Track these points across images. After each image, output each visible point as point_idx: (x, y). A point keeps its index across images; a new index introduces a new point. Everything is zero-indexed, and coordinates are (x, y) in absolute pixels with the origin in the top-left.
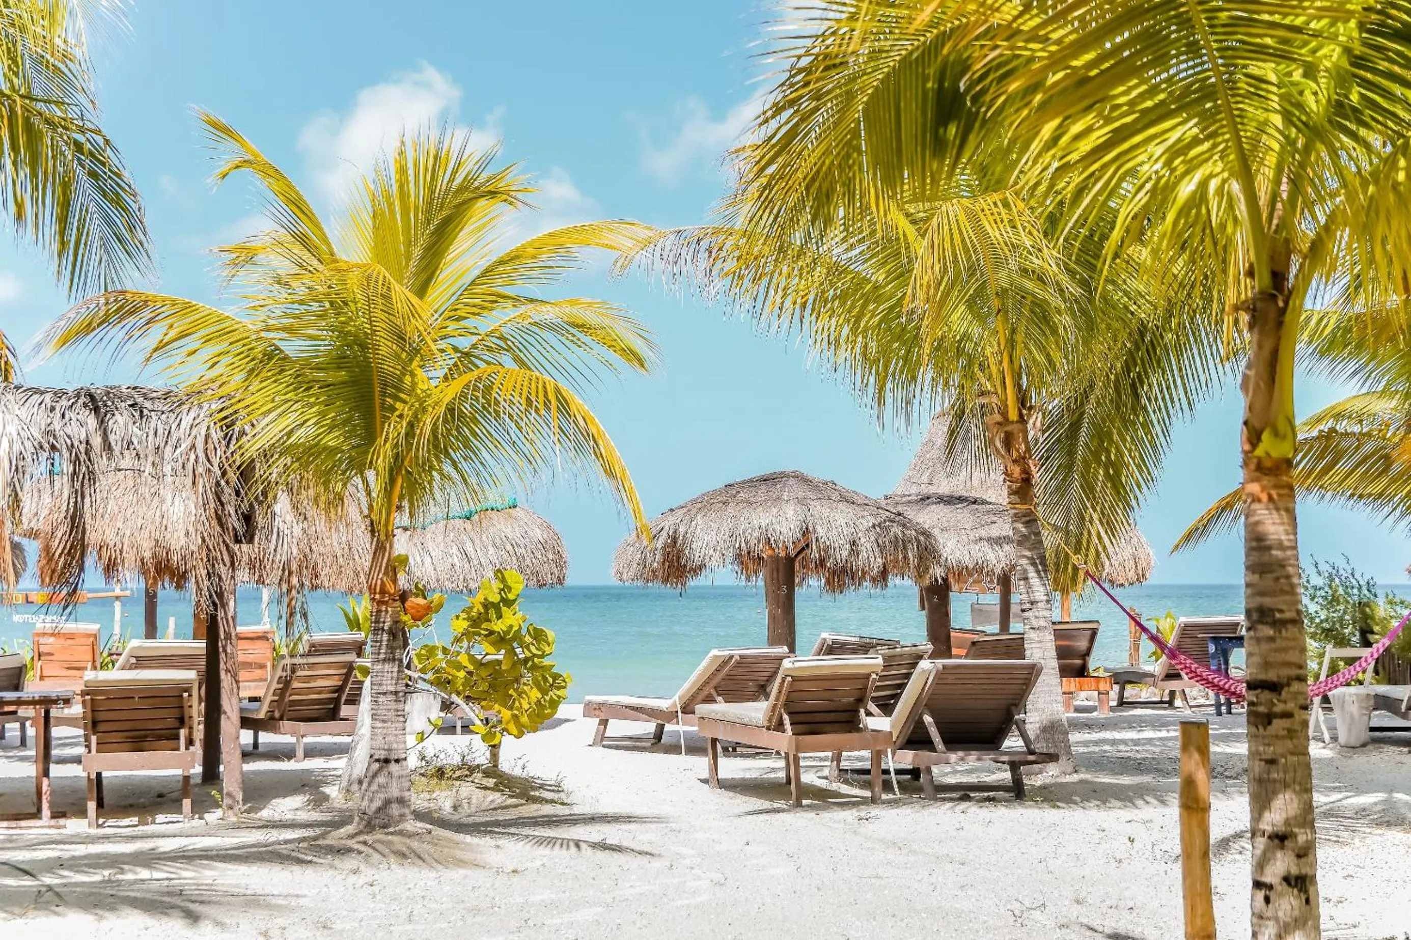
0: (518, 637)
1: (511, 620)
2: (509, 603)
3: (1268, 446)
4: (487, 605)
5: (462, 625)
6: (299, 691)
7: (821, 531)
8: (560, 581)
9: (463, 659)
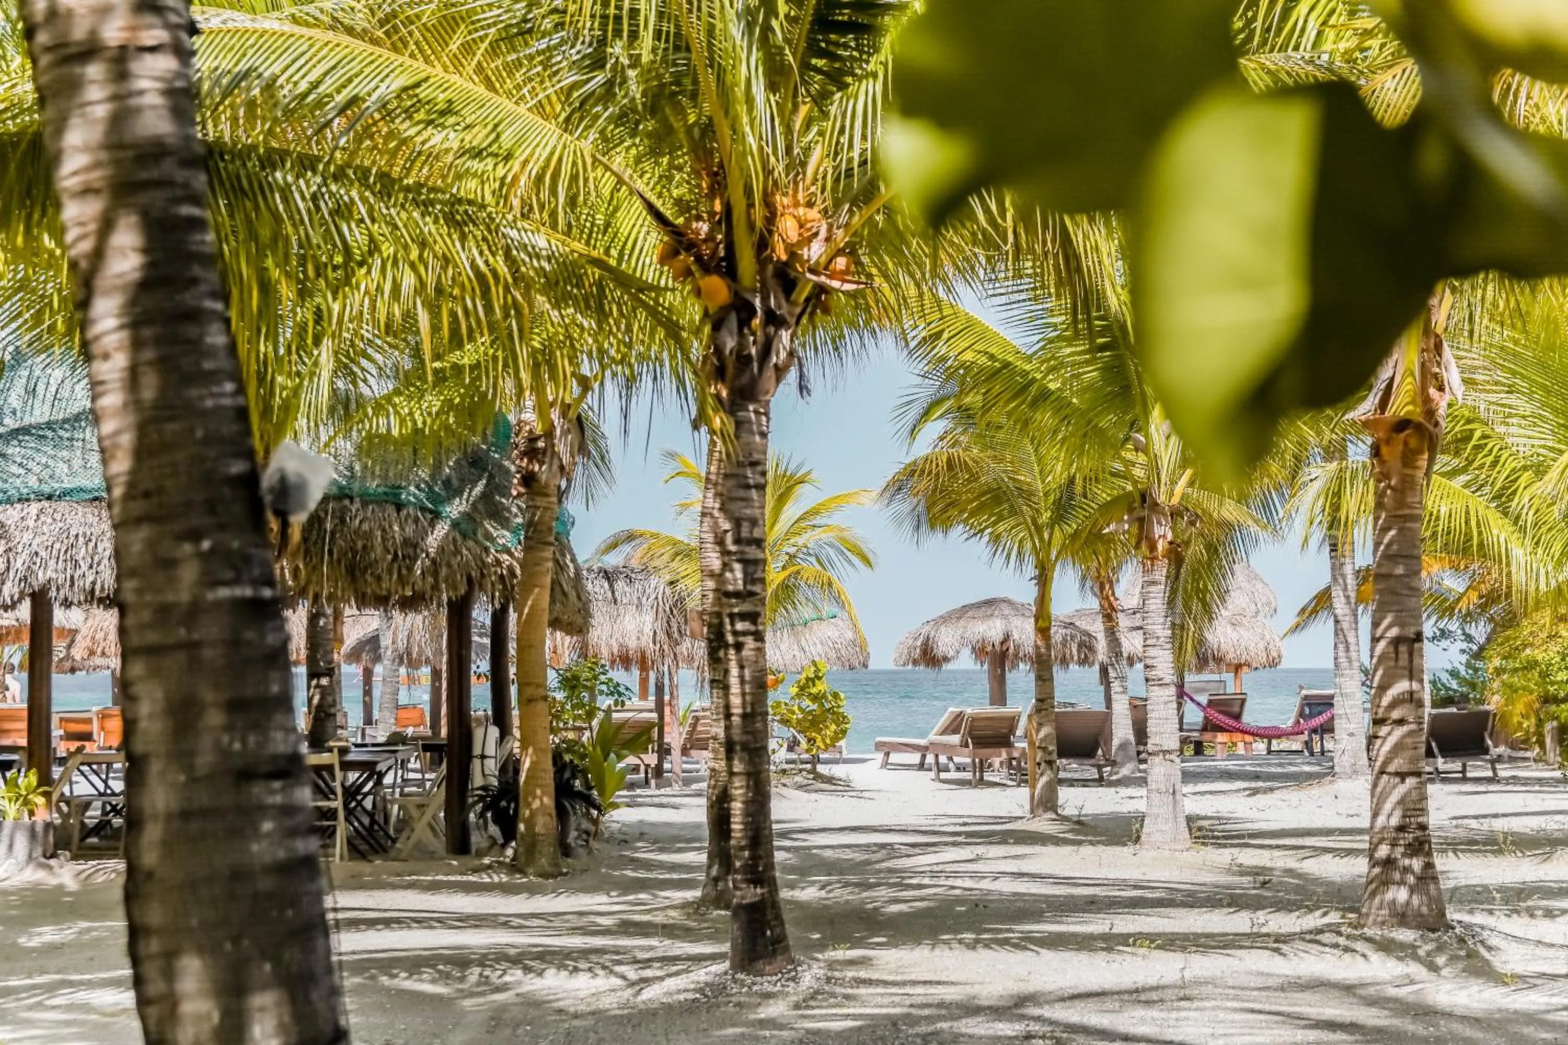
0: (824, 696)
1: (820, 687)
2: (819, 678)
3: (1040, 623)
4: (808, 679)
5: (795, 690)
6: (701, 732)
7: (1016, 636)
8: (865, 666)
9: (795, 708)
